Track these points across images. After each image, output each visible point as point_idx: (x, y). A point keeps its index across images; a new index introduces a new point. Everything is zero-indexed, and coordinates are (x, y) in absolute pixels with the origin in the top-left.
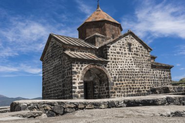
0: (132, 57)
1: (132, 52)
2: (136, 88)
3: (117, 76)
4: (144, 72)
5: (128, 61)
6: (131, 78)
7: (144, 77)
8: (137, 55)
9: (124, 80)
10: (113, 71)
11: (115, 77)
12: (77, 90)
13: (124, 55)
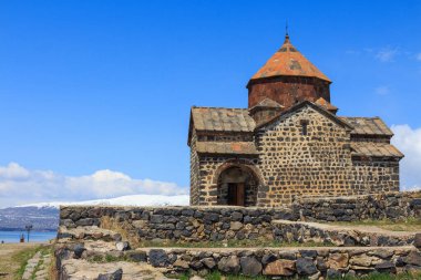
0: (309, 144)
1: (309, 135)
3: (276, 177)
4: (333, 169)
5: (298, 152)
6: (302, 179)
7: (331, 178)
8: (320, 139)
9: (289, 183)
10: (269, 168)
11: (272, 179)
12: (208, 196)
13: (290, 142)
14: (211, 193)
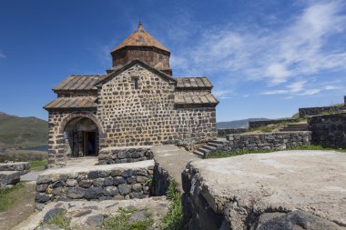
0: (139, 96)
1: (140, 88)
2: (143, 140)
3: (112, 125)
4: (160, 116)
5: (130, 103)
6: (134, 126)
7: (159, 124)
8: (149, 92)
9: (123, 130)
10: (106, 118)
11: (109, 127)
12: (55, 145)
13: (124, 95)
14: (58, 142)
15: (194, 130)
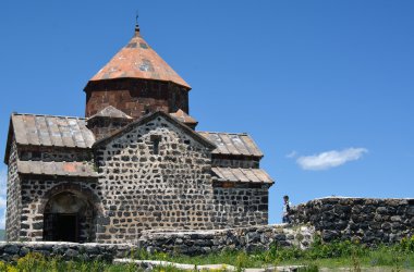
0: (160, 166)
1: (162, 154)
3: (118, 207)
4: (190, 197)
5: (147, 175)
6: (152, 209)
7: (187, 208)
8: (174, 160)
9: (135, 214)
10: (110, 195)
11: (113, 208)
12: (31, 230)
13: (138, 163)
14: (35, 226)
15: (236, 220)
